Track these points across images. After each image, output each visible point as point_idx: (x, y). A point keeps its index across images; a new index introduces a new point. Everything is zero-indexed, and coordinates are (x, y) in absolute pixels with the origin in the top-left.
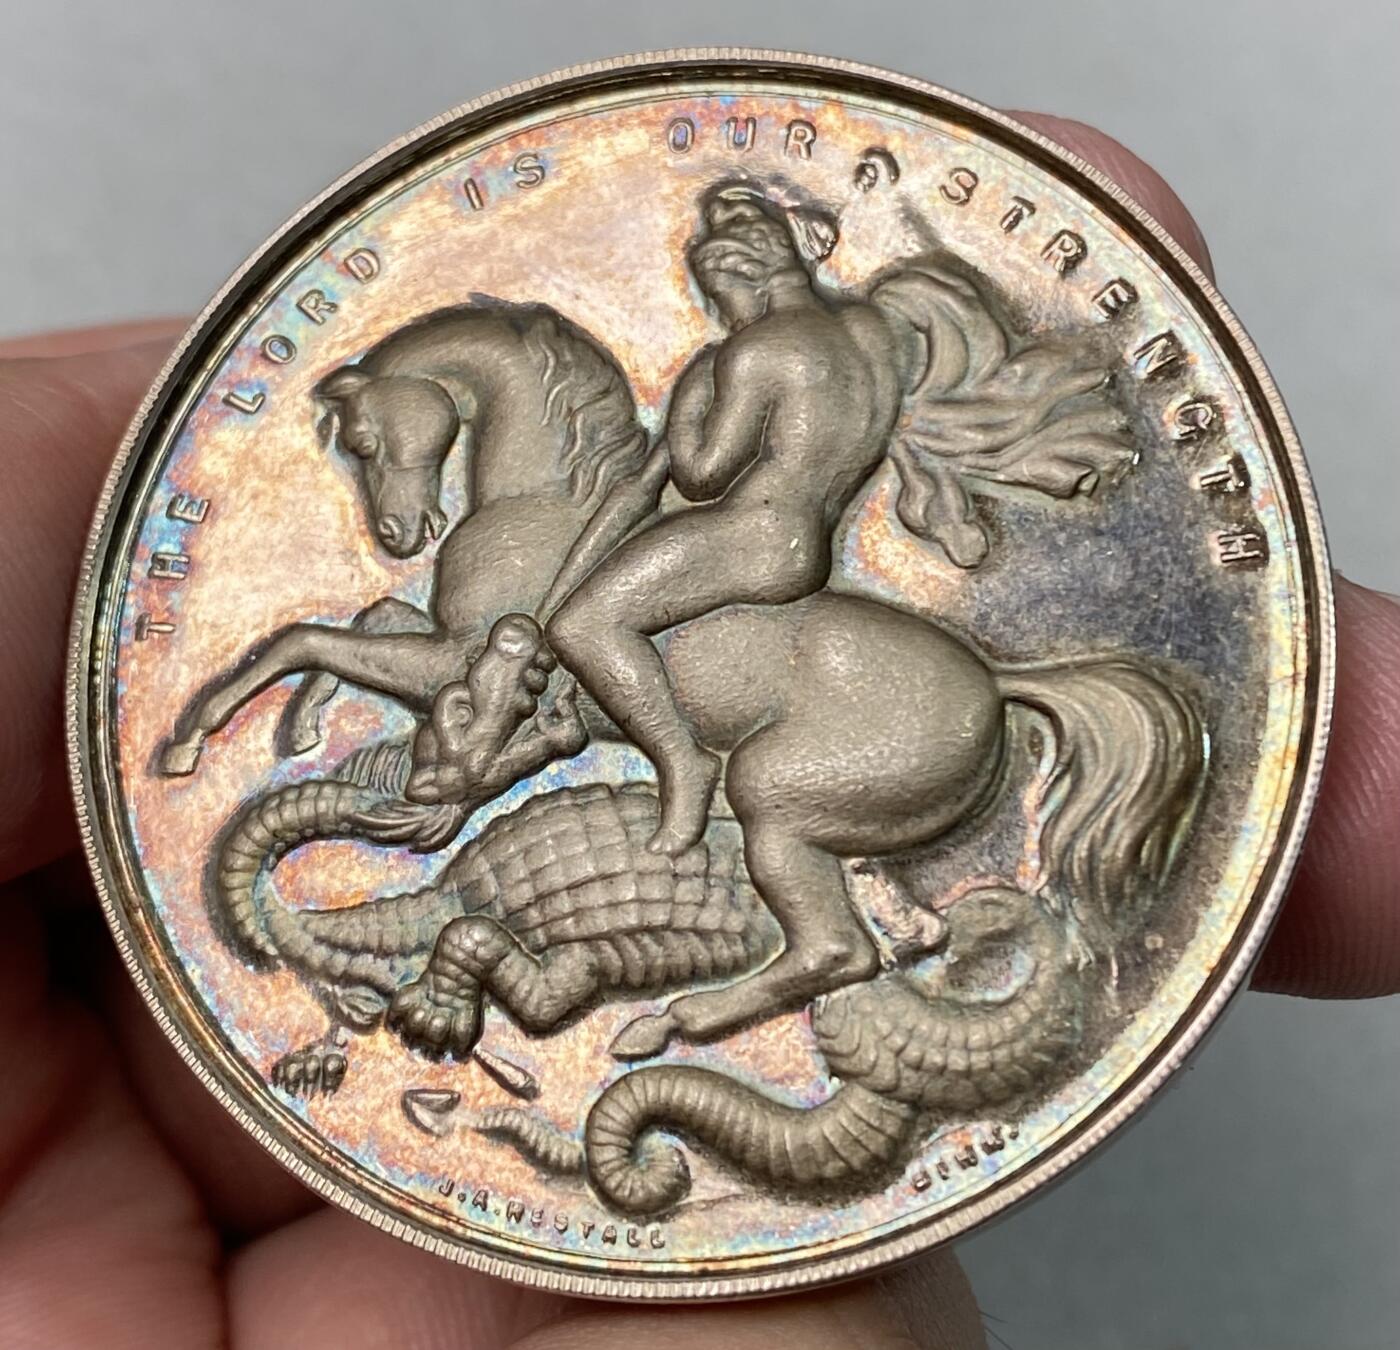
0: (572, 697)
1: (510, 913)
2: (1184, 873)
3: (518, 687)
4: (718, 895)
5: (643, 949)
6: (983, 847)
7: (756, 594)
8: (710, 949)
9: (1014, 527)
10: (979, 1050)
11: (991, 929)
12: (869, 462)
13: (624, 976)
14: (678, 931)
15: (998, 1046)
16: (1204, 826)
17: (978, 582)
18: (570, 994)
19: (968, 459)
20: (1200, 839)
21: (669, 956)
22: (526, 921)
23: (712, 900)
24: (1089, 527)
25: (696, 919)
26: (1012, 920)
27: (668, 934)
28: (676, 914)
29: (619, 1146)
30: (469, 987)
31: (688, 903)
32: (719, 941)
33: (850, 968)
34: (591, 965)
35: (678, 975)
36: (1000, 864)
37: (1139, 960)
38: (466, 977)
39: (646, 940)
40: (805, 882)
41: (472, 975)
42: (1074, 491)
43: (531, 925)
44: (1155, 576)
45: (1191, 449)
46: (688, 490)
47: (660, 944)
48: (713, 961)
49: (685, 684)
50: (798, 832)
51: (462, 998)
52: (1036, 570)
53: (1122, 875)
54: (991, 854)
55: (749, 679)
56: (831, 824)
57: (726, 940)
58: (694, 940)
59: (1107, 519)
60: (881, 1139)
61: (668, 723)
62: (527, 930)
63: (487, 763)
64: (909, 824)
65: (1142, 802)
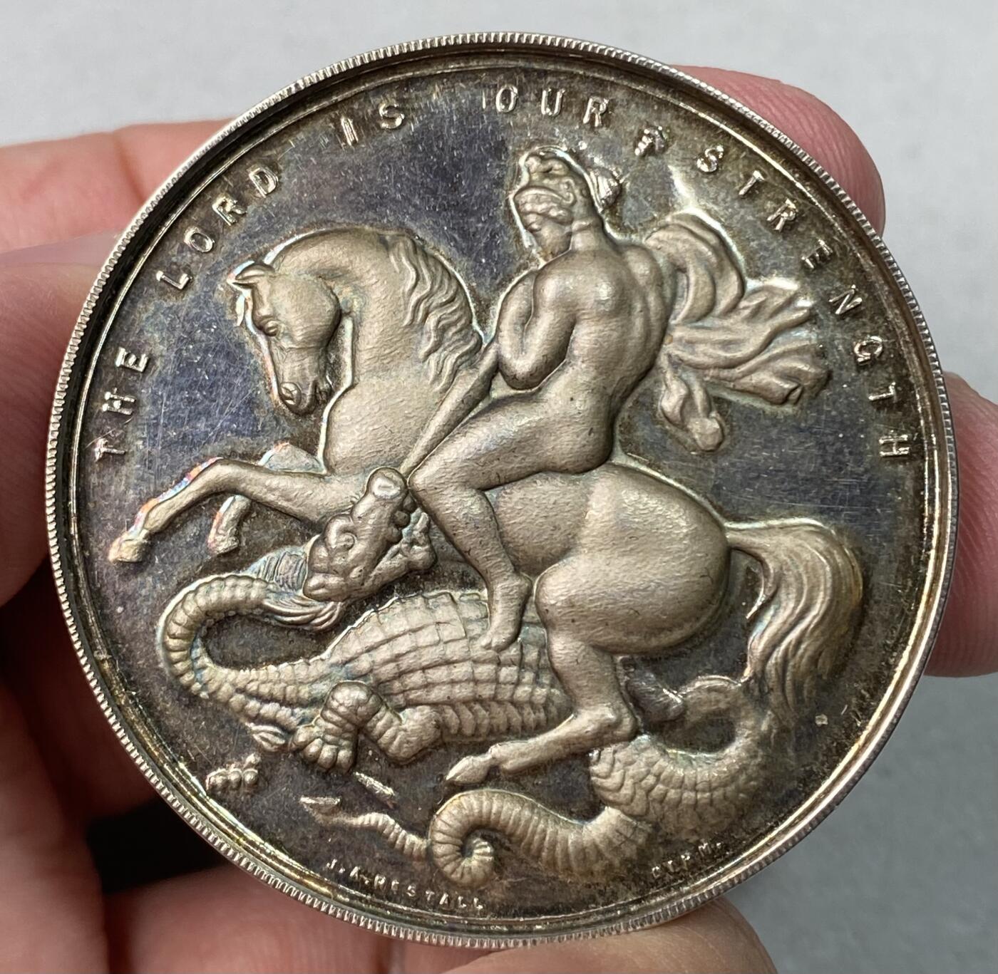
0: (427, 531)
1: (379, 683)
2: (844, 673)
3: (389, 524)
4: (528, 676)
5: (475, 713)
6: (710, 650)
7: (562, 466)
8: (521, 714)
9: (741, 423)
10: (704, 791)
11: (714, 708)
12: (643, 370)
13: (460, 730)
14: (500, 703)
15: (715, 789)
16: (859, 642)
17: (715, 461)
18: (422, 740)
19: (712, 372)
20: (856, 652)
21: (493, 718)
22: (391, 689)
23: (524, 680)
24: (793, 426)
25: (513, 694)
26: (728, 703)
27: (494, 704)
28: (499, 690)
29: (454, 844)
30: (350, 732)
31: (508, 683)
32: (528, 710)
33: (618, 733)
34: (437, 721)
35: (498, 730)
36: (722, 662)
37: (811, 731)
38: (348, 726)
39: (477, 707)
40: (590, 673)
41: (353, 724)
42: (785, 400)
43: (395, 692)
44: (837, 464)
45: (866, 373)
46: (512, 381)
47: (487, 710)
48: (523, 722)
49: (509, 528)
50: (586, 637)
51: (345, 739)
52: (755, 455)
53: (804, 675)
54: (715, 656)
55: (555, 527)
56: (609, 634)
57: (532, 708)
58: (511, 708)
59: (806, 421)
60: (634, 847)
61: (497, 556)
62: (392, 694)
63: (365, 575)
64: (662, 635)
65: (822, 628)
